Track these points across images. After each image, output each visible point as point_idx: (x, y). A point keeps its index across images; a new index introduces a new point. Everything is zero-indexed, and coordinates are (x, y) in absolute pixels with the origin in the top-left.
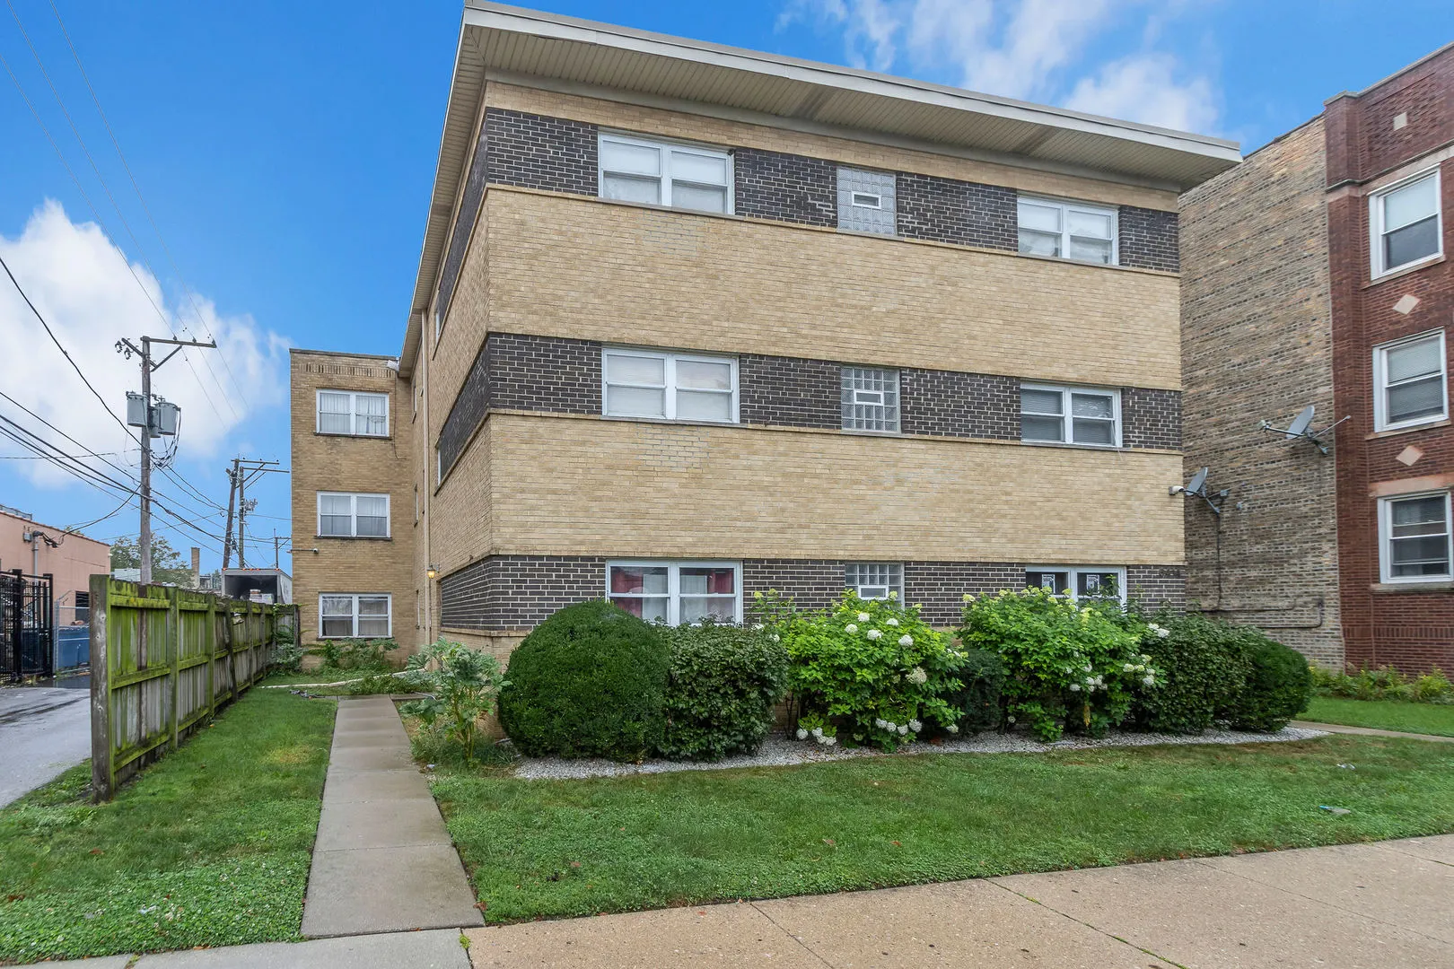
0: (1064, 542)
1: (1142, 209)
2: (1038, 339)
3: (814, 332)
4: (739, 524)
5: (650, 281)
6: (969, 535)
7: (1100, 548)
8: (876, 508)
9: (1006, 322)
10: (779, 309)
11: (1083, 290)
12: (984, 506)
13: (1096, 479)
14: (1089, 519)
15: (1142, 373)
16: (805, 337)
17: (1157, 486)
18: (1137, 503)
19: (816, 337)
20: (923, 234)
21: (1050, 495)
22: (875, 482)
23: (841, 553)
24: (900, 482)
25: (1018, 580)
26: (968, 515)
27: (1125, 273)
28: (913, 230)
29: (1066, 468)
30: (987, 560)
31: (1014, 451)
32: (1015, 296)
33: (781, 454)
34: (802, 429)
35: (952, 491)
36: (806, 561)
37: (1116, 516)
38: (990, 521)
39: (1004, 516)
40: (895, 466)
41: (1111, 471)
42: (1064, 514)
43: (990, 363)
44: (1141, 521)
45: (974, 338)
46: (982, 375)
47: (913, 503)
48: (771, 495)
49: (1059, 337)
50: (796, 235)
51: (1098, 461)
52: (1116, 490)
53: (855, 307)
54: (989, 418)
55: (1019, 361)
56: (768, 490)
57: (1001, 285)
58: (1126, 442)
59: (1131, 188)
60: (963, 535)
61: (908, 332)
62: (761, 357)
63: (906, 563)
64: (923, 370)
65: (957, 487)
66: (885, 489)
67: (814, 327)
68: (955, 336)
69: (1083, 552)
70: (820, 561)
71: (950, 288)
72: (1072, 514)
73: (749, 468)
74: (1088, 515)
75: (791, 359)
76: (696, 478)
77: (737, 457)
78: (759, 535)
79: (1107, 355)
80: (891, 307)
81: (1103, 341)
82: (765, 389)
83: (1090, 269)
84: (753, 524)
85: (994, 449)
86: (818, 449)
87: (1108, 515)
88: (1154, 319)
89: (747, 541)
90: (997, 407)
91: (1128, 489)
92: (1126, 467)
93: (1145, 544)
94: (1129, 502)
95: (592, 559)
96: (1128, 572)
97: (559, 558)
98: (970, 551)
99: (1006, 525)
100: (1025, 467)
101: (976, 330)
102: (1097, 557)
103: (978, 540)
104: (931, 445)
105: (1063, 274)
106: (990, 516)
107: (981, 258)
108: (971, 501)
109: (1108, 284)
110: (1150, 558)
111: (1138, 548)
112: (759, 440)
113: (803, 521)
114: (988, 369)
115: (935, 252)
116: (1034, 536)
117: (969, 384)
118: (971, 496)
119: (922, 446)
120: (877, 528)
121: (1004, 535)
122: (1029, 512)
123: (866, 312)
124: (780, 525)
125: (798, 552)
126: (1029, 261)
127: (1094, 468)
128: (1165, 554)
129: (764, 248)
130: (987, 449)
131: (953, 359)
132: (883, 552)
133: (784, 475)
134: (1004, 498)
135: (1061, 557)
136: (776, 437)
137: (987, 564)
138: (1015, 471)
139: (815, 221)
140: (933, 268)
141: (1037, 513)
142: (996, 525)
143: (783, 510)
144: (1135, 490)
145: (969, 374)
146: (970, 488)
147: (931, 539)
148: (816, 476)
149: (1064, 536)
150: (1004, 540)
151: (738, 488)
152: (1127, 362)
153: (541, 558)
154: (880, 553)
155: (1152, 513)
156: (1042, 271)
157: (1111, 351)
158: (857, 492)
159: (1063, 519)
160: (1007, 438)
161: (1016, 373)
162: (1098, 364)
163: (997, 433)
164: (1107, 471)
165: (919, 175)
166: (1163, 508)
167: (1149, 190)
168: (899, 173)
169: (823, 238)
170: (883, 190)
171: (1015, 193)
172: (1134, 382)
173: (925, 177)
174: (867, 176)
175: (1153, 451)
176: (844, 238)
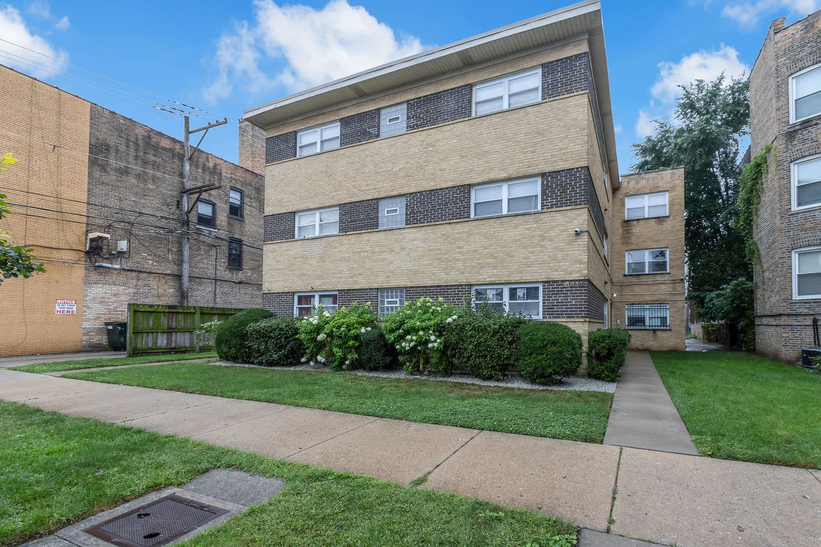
0: (495, 271)
1: (557, 61)
2: (481, 161)
3: (367, 188)
4: (336, 275)
5: (309, 184)
6: (438, 271)
7: (521, 272)
8: (392, 263)
9: (462, 157)
10: (353, 182)
11: (512, 124)
12: (446, 256)
13: (518, 232)
14: (513, 256)
15: (556, 162)
16: (363, 191)
17: (565, 230)
18: (549, 243)
19: (368, 190)
20: (418, 126)
21: (486, 245)
22: (391, 251)
23: (376, 285)
24: (403, 249)
25: (465, 294)
26: (438, 262)
27: (543, 105)
28: (414, 126)
29: (498, 229)
30: (447, 284)
31: (464, 224)
32: (468, 141)
33: (353, 244)
34: (360, 232)
35: (429, 250)
36: (361, 289)
37: (533, 252)
38: (450, 263)
39: (458, 260)
40: (401, 242)
41: (529, 226)
42: (496, 255)
43: (451, 181)
44: (551, 253)
45: (443, 170)
46: (447, 188)
47: (409, 259)
48: (348, 262)
49: (495, 156)
50: (361, 148)
51: (520, 222)
52: (533, 236)
53: (384, 172)
54: (451, 209)
55: (469, 176)
56: (346, 260)
57: (460, 138)
58: (543, 205)
59: (549, 51)
60: (435, 272)
61: (409, 176)
62: (346, 204)
63: (406, 288)
64: (416, 193)
65: (432, 248)
66: (397, 253)
67: (367, 185)
68: (433, 172)
69: (508, 276)
70: (367, 289)
71: (431, 149)
72: (501, 254)
73: (340, 251)
74: (512, 254)
75: (358, 202)
76: (322, 258)
77: (336, 248)
78: (343, 279)
79: (528, 158)
80: (401, 166)
81: (526, 150)
82: (347, 217)
83: (517, 110)
84: (341, 275)
85: (453, 225)
86: (367, 240)
87: (527, 252)
88: (565, 126)
89: (339, 282)
90: (455, 203)
91: (542, 236)
92: (541, 222)
93: (554, 268)
94: (542, 243)
95: (289, 293)
96: (543, 286)
97: (279, 293)
98: (438, 280)
99: (459, 265)
100: (472, 232)
101: (445, 166)
102: (518, 278)
103: (442, 274)
104: (419, 229)
105: (498, 120)
106: (450, 261)
107: (449, 128)
108: (440, 254)
109: (530, 115)
110: (557, 276)
111: (549, 271)
112: (344, 239)
113: (360, 272)
114: (450, 184)
115: (424, 133)
116: (477, 269)
117: (440, 194)
118: (439, 252)
119: (414, 230)
120: (392, 272)
121: (458, 270)
122: (473, 256)
123: (390, 172)
124: (351, 275)
125: (358, 286)
126: (477, 120)
127: (516, 227)
128: (571, 273)
129: (349, 157)
130: (448, 226)
131: (432, 184)
132: (394, 284)
133: (354, 253)
134: (458, 250)
135: (493, 279)
136: (350, 237)
137: (447, 286)
138: (465, 235)
139: (370, 138)
140: (422, 141)
141: (478, 256)
142: (454, 265)
143: (353, 268)
144: (547, 235)
145: (440, 189)
146: (439, 247)
147: (418, 275)
148: (367, 252)
149: (495, 267)
150: (457, 273)
151: (336, 260)
152: (543, 158)
153: (274, 293)
154: (393, 284)
155: (561, 248)
156: (485, 122)
157: (531, 154)
158: (383, 257)
159: (495, 258)
160: (461, 218)
161: (466, 183)
162: (521, 165)
163: (455, 216)
164: (527, 226)
165: (417, 98)
166: (570, 243)
167: (563, 46)
168: (408, 101)
169: (372, 145)
170: (401, 112)
171: (470, 86)
172: (548, 168)
173: (420, 98)
174: (394, 109)
175: (562, 209)
176: (381, 141)
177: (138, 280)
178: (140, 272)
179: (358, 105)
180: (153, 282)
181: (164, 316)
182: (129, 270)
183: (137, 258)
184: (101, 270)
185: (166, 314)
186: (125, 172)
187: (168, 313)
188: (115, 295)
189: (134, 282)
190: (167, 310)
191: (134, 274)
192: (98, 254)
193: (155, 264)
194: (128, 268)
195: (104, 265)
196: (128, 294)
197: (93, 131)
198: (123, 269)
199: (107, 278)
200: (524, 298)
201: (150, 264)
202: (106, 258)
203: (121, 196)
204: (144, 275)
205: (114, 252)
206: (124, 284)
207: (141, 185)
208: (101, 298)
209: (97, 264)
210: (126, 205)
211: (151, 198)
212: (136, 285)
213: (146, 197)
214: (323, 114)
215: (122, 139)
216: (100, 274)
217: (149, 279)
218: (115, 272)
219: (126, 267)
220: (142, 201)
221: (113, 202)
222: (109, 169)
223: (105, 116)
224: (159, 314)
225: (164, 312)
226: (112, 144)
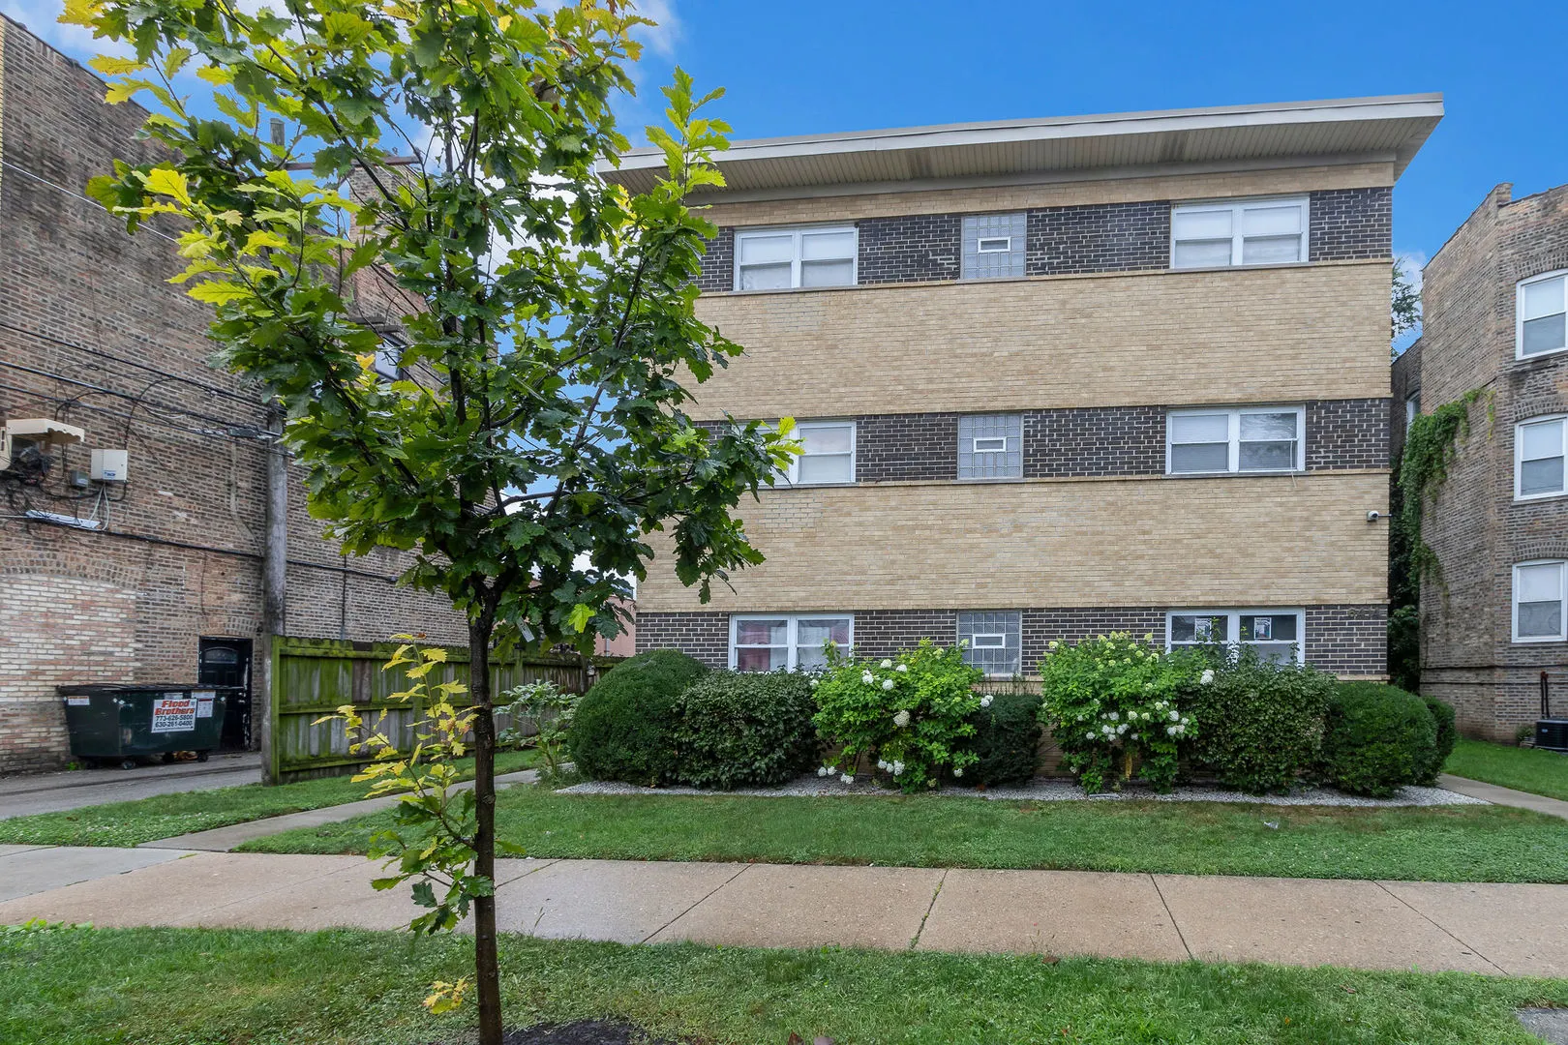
0: (1217, 582)
1: (1340, 191)
2: (1190, 361)
3: (930, 387)
4: (849, 578)
5: (774, 359)
6: (1098, 579)
7: (1267, 587)
8: (992, 555)
9: (1151, 347)
10: (895, 368)
11: (1253, 298)
12: (1116, 548)
13: (1262, 510)
14: (1253, 555)
15: (1334, 382)
16: (921, 392)
17: (1350, 513)
18: (1320, 533)
19: (932, 391)
20: (1053, 269)
21: (1198, 531)
22: (990, 530)
23: (952, 602)
24: (1018, 527)
25: (1156, 625)
26: (1097, 558)
27: (1313, 270)
28: (1043, 266)
29: (1224, 501)
30: (1117, 605)
31: (1155, 486)
32: (1163, 317)
33: (893, 509)
34: (913, 483)
35: (1077, 533)
36: (915, 611)
37: (1290, 550)
38: (1124, 562)
39: (1142, 557)
40: (1013, 511)
41: (1284, 499)
42: (1218, 551)
43: (1128, 394)
44: (1324, 554)
45: (1112, 369)
46: (1119, 408)
47: (1032, 549)
48: (882, 549)
49: (1219, 355)
50: (914, 294)
51: (1267, 489)
52: (1291, 520)
53: (974, 355)
54: (1126, 453)
55: (1165, 388)
56: (876, 543)
57: (1146, 308)
58: (1309, 463)
59: (1326, 169)
60: (1091, 579)
61: (1032, 373)
62: (876, 416)
63: (1025, 610)
64: (1048, 410)
65: (1084, 529)
66: (1002, 536)
67: (930, 381)
68: (1087, 370)
69: (1241, 593)
70: (929, 611)
71: (1083, 321)
72: (1230, 550)
73: (860, 524)
74: (1250, 550)
75: (906, 415)
76: (810, 537)
77: (849, 514)
78: (869, 587)
79: (1284, 368)
80: (1015, 349)
81: (1279, 352)
82: (880, 447)
83: (1264, 272)
84: (863, 578)
85: (1131, 486)
86: (929, 500)
87: (1278, 549)
88: (1352, 318)
89: (857, 593)
90: (1136, 440)
91: (1307, 519)
92: (1306, 493)
93: (1329, 580)
94: (1308, 534)
95: (716, 614)
96: (1307, 614)
97: (688, 614)
98: (1098, 595)
99: (1143, 566)
100: (1170, 502)
101: (1114, 361)
102: (1260, 598)
103: (1109, 584)
104: (1054, 487)
105: (1226, 284)
106: (1124, 558)
107: (1123, 283)
108: (1101, 543)
109: (1288, 286)
110: (1335, 596)
111: (1319, 586)
112: (872, 497)
113: (913, 572)
114: (1126, 401)
115: (1067, 285)
116: (1178, 577)
117: (1103, 420)
118: (1100, 538)
119: (1045, 489)
120: (992, 576)
121: (1141, 577)
122: (1171, 552)
123: (987, 359)
124: (889, 577)
125: (906, 603)
126: (1182, 276)
127: (1259, 498)
128: (1358, 591)
129: (883, 311)
130: (1121, 487)
131: (1085, 395)
132: (997, 600)
133: (896, 528)
134: (1141, 537)
135: (1212, 599)
136: (889, 492)
137: (1118, 608)
138: (1156, 507)
139: (937, 276)
140: (1064, 303)
141: (1183, 551)
142: (1131, 568)
143: (893, 562)
144: (1317, 518)
145: (1102, 409)
146: (1100, 529)
147: (1051, 584)
148: (929, 528)
149: (1217, 576)
150: (1139, 583)
151: (850, 543)
152: (1311, 371)
153: (674, 614)
154: (995, 601)
155: (1340, 544)
156: (1199, 285)
157: (1289, 362)
158: (970, 541)
159: (1218, 556)
160: (1147, 473)
161: (1161, 401)
162: (1270, 379)
163: (1136, 468)
164: (1279, 499)
165: (1052, 209)
166: (1358, 537)
167: (1353, 165)
168: (1030, 211)
169: (944, 291)
170: (1014, 232)
171: (1168, 204)
172: (1321, 394)
173: (1059, 208)
174: (994, 220)
175: (1345, 471)
176: (966, 287)
177: (149, 564)
178: (155, 542)
179: (904, 196)
180: (188, 571)
181: (345, 668)
182: (125, 536)
183: (144, 502)
184: (46, 533)
185: (350, 664)
186: (112, 248)
187: (355, 660)
188: (85, 607)
189: (138, 571)
190: (352, 653)
191: (138, 548)
192: (37, 485)
193: (193, 521)
194: (121, 530)
195: (53, 516)
196: (121, 605)
197: (14, 105)
198: (109, 534)
199: (60, 556)
200: (1266, 635)
201: (180, 522)
202: (60, 498)
203: (99, 316)
204: (165, 552)
205: (82, 481)
206: (111, 577)
207: (156, 294)
208: (45, 615)
209: (31, 514)
211: (181, 335)
212: (145, 581)
213: (169, 330)
214: (811, 200)
215: (101, 150)
216: (42, 543)
217: (179, 563)
218: (85, 540)
219: (115, 528)
220: (158, 341)
221: (79, 333)
222: (63, 234)
223: (45, 66)
224: (336, 662)
225: (346, 658)
226: (72, 158)
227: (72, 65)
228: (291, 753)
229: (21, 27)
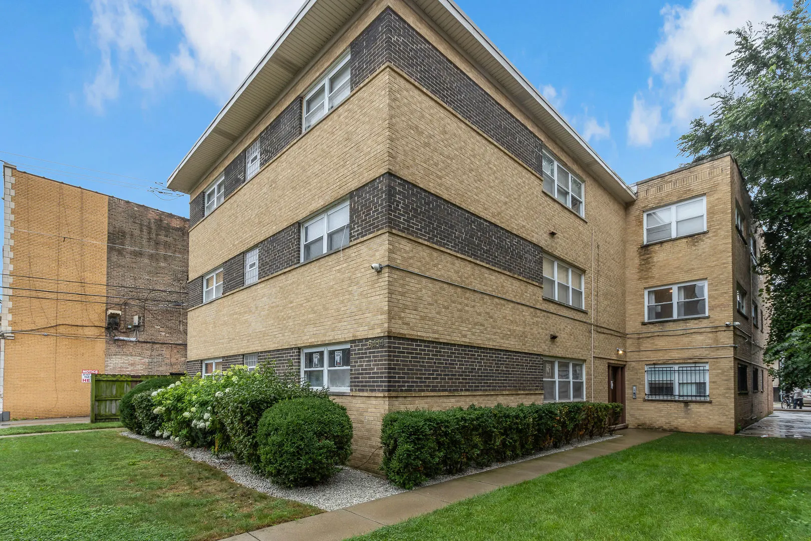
2: (306, 190)
3: (237, 242)
4: (221, 341)
5: (209, 245)
6: (278, 333)
7: (335, 329)
8: (250, 324)
10: (231, 237)
12: (283, 314)
13: (332, 277)
14: (328, 309)
15: (360, 174)
16: (236, 246)
18: (355, 287)
19: (238, 244)
21: (308, 297)
22: (250, 311)
23: (242, 350)
24: (257, 308)
25: (296, 359)
26: (277, 321)
27: (351, 99)
28: (264, 162)
29: (317, 275)
30: (283, 348)
31: (294, 273)
34: (233, 292)
35: (272, 308)
36: (234, 356)
37: (342, 302)
38: (285, 322)
39: (290, 317)
40: (255, 300)
41: (340, 267)
42: (316, 308)
43: (285, 221)
44: (357, 302)
45: (281, 208)
46: (283, 230)
47: (260, 319)
49: (315, 181)
50: (235, 197)
51: (333, 262)
52: (343, 280)
53: (246, 221)
54: (285, 257)
55: (298, 211)
56: (226, 324)
57: (292, 166)
58: (351, 237)
60: (276, 333)
61: (260, 223)
62: (227, 262)
63: (259, 353)
64: (264, 242)
65: (273, 304)
66: (253, 314)
67: (237, 239)
68: (274, 214)
70: (237, 355)
71: (274, 186)
72: (319, 307)
73: (223, 315)
74: (327, 306)
75: (232, 258)
76: (214, 323)
77: (220, 311)
78: (224, 345)
79: (340, 175)
82: (227, 277)
83: (332, 115)
84: (223, 341)
85: (287, 275)
86: (237, 300)
87: (338, 303)
89: (223, 348)
90: (288, 248)
91: (350, 278)
92: (350, 260)
93: (360, 321)
94: (350, 289)
95: (198, 361)
96: (351, 347)
98: (278, 342)
99: (291, 323)
100: (299, 281)
101: (282, 203)
103: (280, 335)
104: (265, 283)
106: (285, 319)
108: (278, 311)
110: (362, 332)
111: (355, 326)
112: (225, 301)
113: (233, 336)
114: (286, 225)
115: (270, 168)
116: (302, 328)
117: (279, 239)
119: (263, 285)
120: (251, 335)
121: (290, 330)
122: (300, 312)
124: (229, 340)
125: (232, 352)
126: (303, 139)
127: (331, 269)
128: (373, 328)
129: (229, 210)
130: (283, 277)
131: (274, 229)
133: (230, 315)
134: (290, 305)
136: (229, 298)
137: (283, 350)
138: (294, 286)
139: (239, 185)
140: (269, 178)
141: (303, 311)
142: (287, 324)
143: (229, 332)
144: (354, 277)
145: (279, 233)
146: (278, 303)
147: (265, 338)
148: (237, 313)
149: (315, 325)
150: (289, 334)
151: (221, 325)
152: (351, 171)
153: (192, 361)
154: (251, 349)
155: (365, 293)
157: (342, 170)
158: (245, 318)
159: (315, 312)
162: (334, 186)
163: (288, 264)
164: (338, 268)
165: (266, 129)
168: (261, 134)
169: (241, 192)
170: (258, 149)
171: (300, 99)
172: (354, 185)
173: (268, 127)
174: (253, 146)
175: (366, 238)
176: (246, 186)
177: (152, 350)
178: (154, 343)
179: (233, 150)
180: (166, 352)
181: (127, 384)
182: (144, 342)
183: (150, 331)
184: (120, 343)
185: (130, 383)
186: (140, 254)
188: (132, 365)
189: (149, 352)
190: (130, 379)
191: (148, 345)
192: (116, 329)
193: (167, 335)
194: (143, 340)
195: (121, 338)
196: (143, 364)
197: (111, 220)
198: (139, 341)
199: (124, 350)
200: (340, 364)
201: (163, 335)
202: (124, 332)
203: (136, 275)
204: (158, 346)
205: (130, 327)
206: (140, 355)
207: (154, 264)
208: (120, 368)
209: (116, 338)
210: (140, 283)
211: (162, 275)
212: (151, 355)
213: (159, 275)
214: (216, 168)
215: (136, 225)
216: (119, 346)
217: (162, 349)
218: (132, 344)
219: (141, 340)
220: (155, 279)
221: (129, 282)
222: (125, 253)
223: (121, 206)
224: (123, 383)
225: (127, 381)
226: (127, 230)
227: (128, 202)
228: (102, 412)
229: (113, 197)
